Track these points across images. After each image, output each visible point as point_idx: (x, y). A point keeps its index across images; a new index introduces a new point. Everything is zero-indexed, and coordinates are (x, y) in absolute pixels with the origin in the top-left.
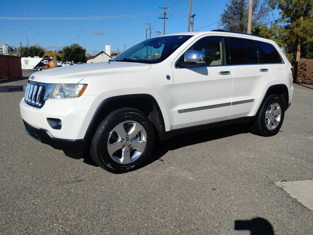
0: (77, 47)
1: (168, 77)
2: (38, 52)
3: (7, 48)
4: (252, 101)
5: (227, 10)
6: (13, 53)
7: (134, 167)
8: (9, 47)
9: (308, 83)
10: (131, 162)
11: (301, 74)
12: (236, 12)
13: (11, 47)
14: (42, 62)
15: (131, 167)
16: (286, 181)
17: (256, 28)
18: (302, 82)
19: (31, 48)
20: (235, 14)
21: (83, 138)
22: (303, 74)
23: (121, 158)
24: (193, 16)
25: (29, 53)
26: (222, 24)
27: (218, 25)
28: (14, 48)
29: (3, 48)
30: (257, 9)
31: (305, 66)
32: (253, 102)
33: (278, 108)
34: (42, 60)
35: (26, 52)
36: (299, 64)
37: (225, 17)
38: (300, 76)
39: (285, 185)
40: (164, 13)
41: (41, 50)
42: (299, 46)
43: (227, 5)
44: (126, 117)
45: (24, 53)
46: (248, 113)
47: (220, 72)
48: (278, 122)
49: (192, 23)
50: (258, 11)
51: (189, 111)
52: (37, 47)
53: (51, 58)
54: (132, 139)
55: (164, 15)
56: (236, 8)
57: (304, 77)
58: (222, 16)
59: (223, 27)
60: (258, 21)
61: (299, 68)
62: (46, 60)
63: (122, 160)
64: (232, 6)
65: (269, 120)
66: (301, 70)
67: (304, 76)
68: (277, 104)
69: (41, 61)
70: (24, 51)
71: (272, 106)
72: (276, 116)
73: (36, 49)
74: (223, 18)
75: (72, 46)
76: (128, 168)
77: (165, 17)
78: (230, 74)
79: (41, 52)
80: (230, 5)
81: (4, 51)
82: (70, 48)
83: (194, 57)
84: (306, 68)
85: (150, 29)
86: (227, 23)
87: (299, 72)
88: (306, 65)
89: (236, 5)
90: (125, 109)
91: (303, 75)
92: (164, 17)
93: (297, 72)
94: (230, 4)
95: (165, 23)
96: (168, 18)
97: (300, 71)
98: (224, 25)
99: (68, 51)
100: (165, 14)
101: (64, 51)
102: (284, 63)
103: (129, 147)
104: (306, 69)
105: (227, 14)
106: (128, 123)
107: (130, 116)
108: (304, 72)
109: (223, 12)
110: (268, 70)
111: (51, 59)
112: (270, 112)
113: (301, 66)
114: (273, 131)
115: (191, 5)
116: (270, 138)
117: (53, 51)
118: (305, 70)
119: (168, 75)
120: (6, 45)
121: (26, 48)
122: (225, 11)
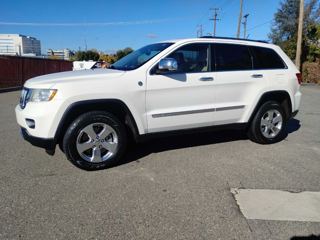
0: (130, 51)
1: (141, 84)
2: (94, 57)
3: (68, 52)
4: (242, 107)
5: (281, 9)
6: (73, 57)
7: (105, 166)
8: (70, 51)
10: (101, 161)
12: (291, 11)
13: (71, 51)
14: (96, 65)
15: (102, 165)
16: (244, 189)
17: (313, 27)
19: (88, 52)
20: (291, 13)
21: (53, 137)
23: (91, 157)
24: (246, 16)
25: (86, 57)
26: (275, 24)
27: (271, 25)
28: (74, 52)
29: (65, 52)
30: (316, 6)
32: (244, 109)
33: (278, 115)
34: (96, 64)
35: (83, 56)
37: (279, 17)
39: (240, 192)
40: (214, 14)
41: (97, 54)
43: (281, 3)
44: (94, 119)
45: (82, 57)
46: (239, 119)
47: (201, 79)
48: (279, 129)
49: (245, 24)
50: (316, 9)
51: (164, 116)
52: (93, 51)
53: (104, 61)
54: (103, 140)
55: (214, 17)
56: (291, 6)
58: (275, 15)
59: (276, 27)
60: (316, 20)
62: (99, 64)
63: (92, 159)
64: (287, 5)
65: (266, 127)
68: (276, 111)
69: (94, 65)
70: (82, 55)
71: (270, 113)
72: (276, 124)
73: (92, 53)
74: (277, 18)
75: (125, 50)
76: (98, 167)
77: (216, 18)
78: (213, 80)
79: (96, 56)
80: (284, 4)
81: (65, 55)
82: (123, 51)
83: (169, 64)
85: (201, 31)
86: (281, 23)
89: (291, 3)
90: (95, 112)
92: (214, 18)
94: (285, 2)
95: (215, 25)
96: (218, 20)
98: (278, 25)
99: (121, 55)
100: (216, 16)
101: (118, 55)
102: (287, 68)
103: (99, 147)
105: (281, 13)
106: (99, 125)
107: (99, 119)
109: (277, 12)
110: (262, 75)
111: (104, 63)
112: (268, 119)
114: (272, 139)
115: (242, 5)
116: (267, 146)
117: (110, 54)
119: (140, 81)
120: (67, 49)
121: (84, 53)
122: (279, 10)
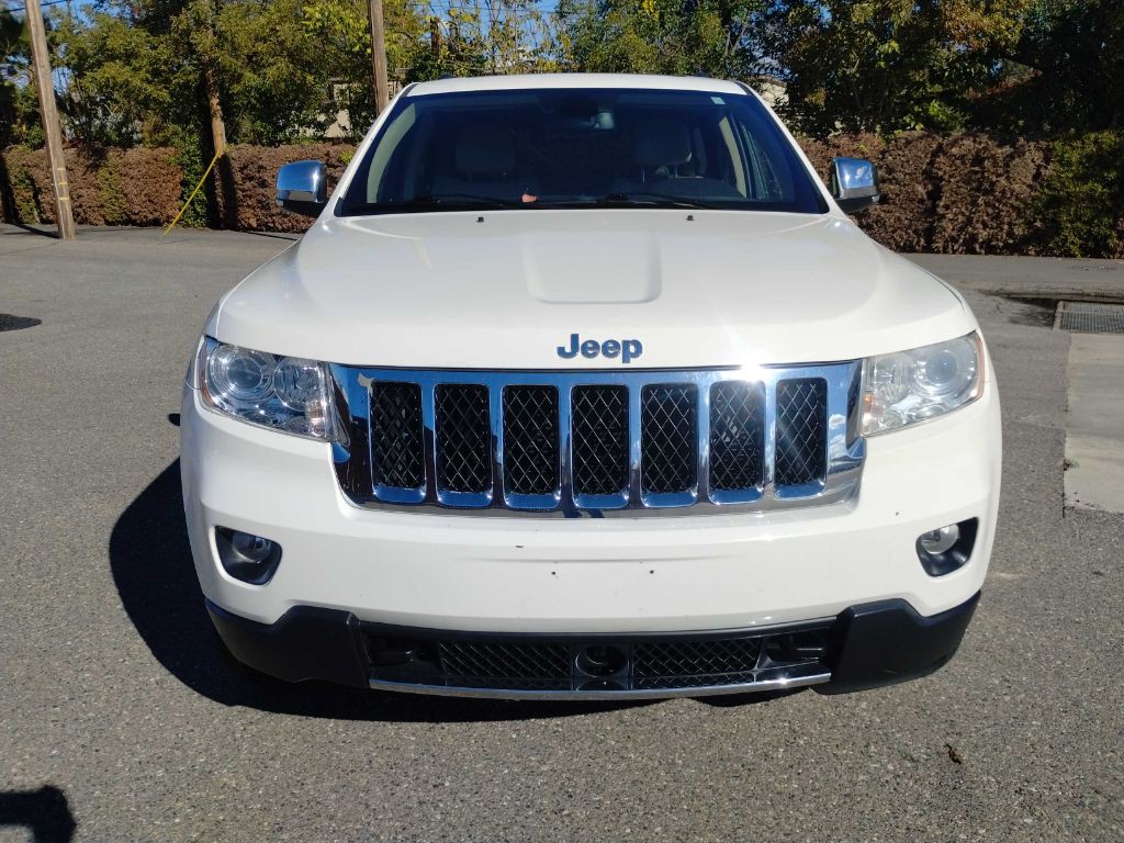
9: (280, 227)
11: (250, 197)
18: (259, 225)
22: (260, 197)
31: (259, 172)
36: (236, 165)
38: (249, 206)
42: (215, 101)
57: (263, 208)
61: (238, 177)
66: (248, 184)
67: (265, 206)
84: (266, 176)
87: (243, 191)
88: (261, 167)
91: (260, 202)
93: (234, 192)
97: (245, 187)
104: (265, 180)
108: (261, 190)
113: (245, 171)
118: (263, 184)
